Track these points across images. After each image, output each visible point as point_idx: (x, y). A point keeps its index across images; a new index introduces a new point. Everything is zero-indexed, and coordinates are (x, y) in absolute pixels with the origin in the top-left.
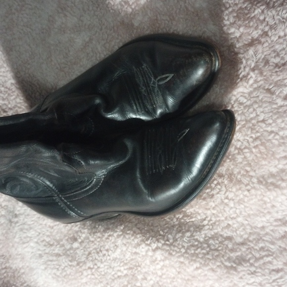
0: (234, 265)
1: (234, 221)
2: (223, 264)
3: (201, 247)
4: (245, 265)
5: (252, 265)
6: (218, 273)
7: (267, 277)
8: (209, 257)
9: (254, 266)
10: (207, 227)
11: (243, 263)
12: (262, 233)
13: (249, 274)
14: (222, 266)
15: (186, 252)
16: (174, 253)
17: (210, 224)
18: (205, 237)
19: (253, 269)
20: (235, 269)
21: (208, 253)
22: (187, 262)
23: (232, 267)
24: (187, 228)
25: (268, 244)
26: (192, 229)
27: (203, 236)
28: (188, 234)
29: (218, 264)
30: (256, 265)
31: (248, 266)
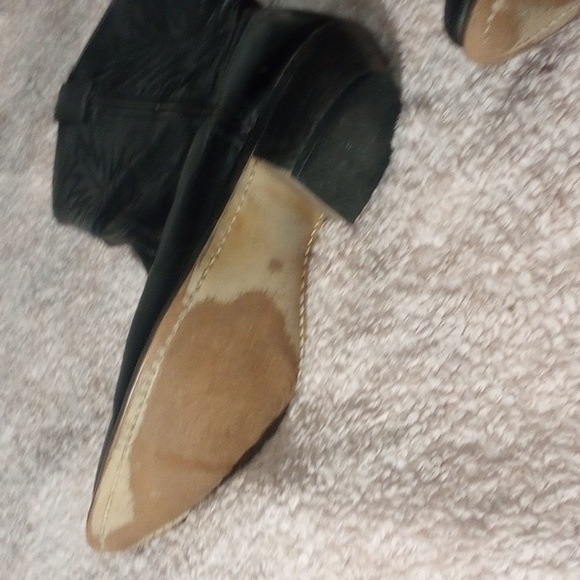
0: (480, 515)
1: (481, 401)
2: (451, 514)
3: (398, 481)
4: (509, 511)
5: (526, 511)
6: (439, 541)
7: (569, 542)
8: (418, 500)
9: (532, 513)
10: (415, 430)
11: (502, 507)
12: (550, 425)
13: (518, 535)
14: (449, 519)
15: (363, 500)
16: (335, 509)
17: (423, 418)
18: (409, 456)
19: (529, 521)
20: (481, 524)
21: (414, 493)
22: (363, 525)
23: (473, 520)
24: (367, 444)
25: (565, 454)
26: (379, 442)
27: (405, 453)
28: (370, 456)
29: (439, 515)
30: (538, 509)
31: (514, 514)
